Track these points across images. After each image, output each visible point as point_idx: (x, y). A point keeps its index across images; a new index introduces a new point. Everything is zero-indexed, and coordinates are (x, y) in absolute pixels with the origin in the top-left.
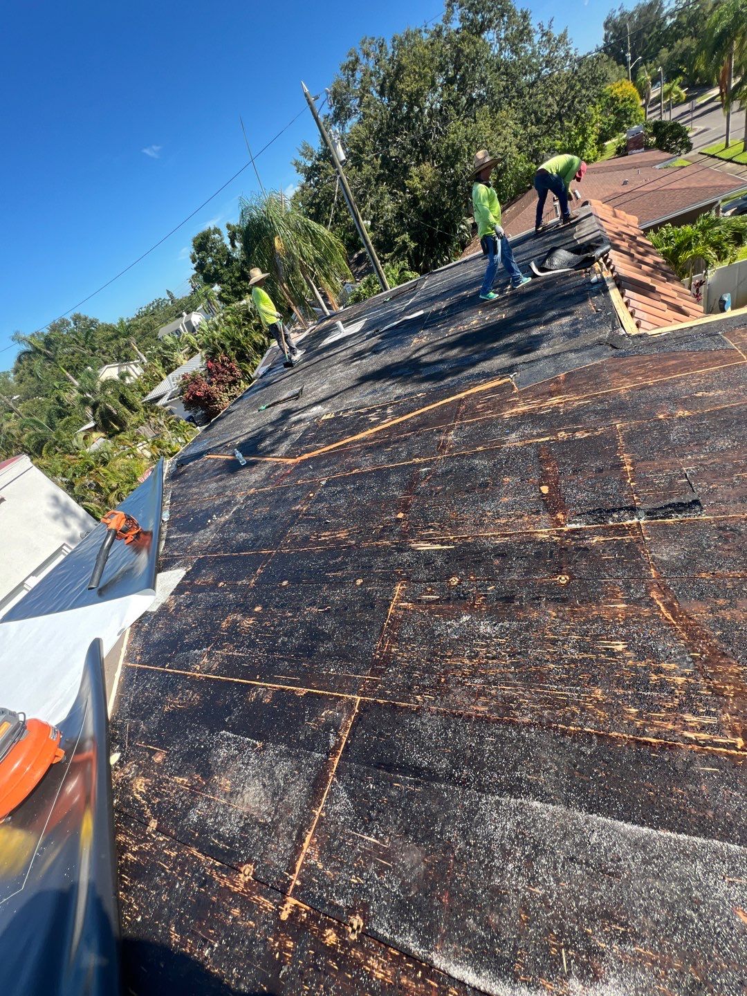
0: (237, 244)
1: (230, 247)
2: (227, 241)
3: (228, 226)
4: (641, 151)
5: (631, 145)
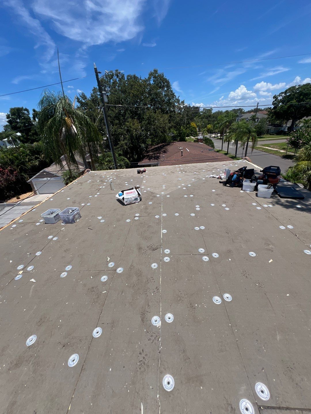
0: (37, 120)
1: (32, 119)
2: (31, 116)
3: (34, 111)
4: (202, 143)
5: (199, 141)
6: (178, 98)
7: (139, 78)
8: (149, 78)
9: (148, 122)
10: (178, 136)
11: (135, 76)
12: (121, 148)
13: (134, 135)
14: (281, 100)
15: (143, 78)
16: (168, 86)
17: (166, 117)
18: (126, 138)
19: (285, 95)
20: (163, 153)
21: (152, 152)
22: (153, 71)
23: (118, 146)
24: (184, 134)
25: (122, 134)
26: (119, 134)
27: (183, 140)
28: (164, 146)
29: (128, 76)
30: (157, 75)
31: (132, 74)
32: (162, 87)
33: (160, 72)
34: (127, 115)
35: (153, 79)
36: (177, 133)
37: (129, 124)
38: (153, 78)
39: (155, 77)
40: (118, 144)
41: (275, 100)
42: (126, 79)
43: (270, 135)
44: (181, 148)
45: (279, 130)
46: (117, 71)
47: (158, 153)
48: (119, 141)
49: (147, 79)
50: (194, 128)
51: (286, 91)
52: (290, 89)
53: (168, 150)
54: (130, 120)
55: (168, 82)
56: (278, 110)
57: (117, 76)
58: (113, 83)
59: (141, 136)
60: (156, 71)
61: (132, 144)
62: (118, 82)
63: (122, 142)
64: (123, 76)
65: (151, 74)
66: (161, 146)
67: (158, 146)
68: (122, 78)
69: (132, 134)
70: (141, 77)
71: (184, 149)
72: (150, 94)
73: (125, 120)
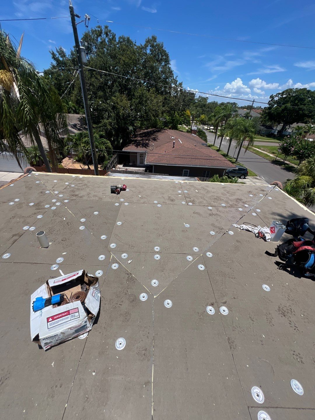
4: (195, 135)
5: (193, 132)
6: (176, 78)
7: (134, 43)
8: (146, 46)
9: (139, 102)
10: (170, 123)
11: (128, 39)
12: (104, 127)
13: (120, 114)
14: (277, 100)
15: (138, 44)
16: (167, 61)
17: (161, 98)
18: (111, 116)
19: (281, 96)
20: (153, 141)
21: (141, 137)
22: (151, 38)
23: (100, 125)
24: (177, 121)
25: (106, 111)
26: (103, 110)
27: (175, 128)
28: (154, 132)
29: (120, 38)
30: (155, 44)
31: (126, 36)
32: (159, 61)
33: (159, 41)
34: (115, 88)
35: (150, 48)
36: (169, 119)
37: (116, 99)
38: (151, 46)
39: (152, 46)
40: (100, 122)
41: (272, 100)
42: (117, 40)
43: (261, 136)
44: (173, 138)
45: (270, 132)
46: (106, 27)
47: (147, 140)
48: (103, 118)
49: (143, 45)
50: (187, 116)
51: (283, 92)
52: (287, 91)
53: (159, 138)
54: (117, 94)
55: (167, 56)
56: (273, 112)
57: (107, 35)
58: (101, 43)
59: (129, 116)
60: (154, 39)
61: (117, 125)
62: (107, 42)
63: (106, 121)
64: (114, 36)
65: (148, 41)
66: (151, 131)
67: (147, 131)
68: (113, 39)
69: (119, 112)
70: (135, 42)
71: (176, 139)
72: (145, 67)
73: (113, 93)
